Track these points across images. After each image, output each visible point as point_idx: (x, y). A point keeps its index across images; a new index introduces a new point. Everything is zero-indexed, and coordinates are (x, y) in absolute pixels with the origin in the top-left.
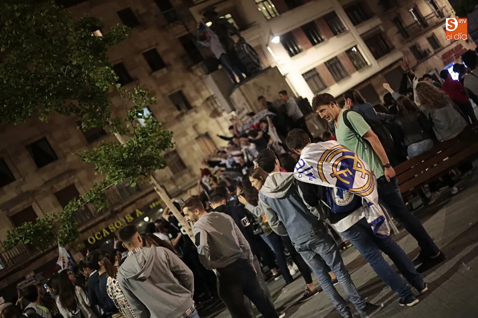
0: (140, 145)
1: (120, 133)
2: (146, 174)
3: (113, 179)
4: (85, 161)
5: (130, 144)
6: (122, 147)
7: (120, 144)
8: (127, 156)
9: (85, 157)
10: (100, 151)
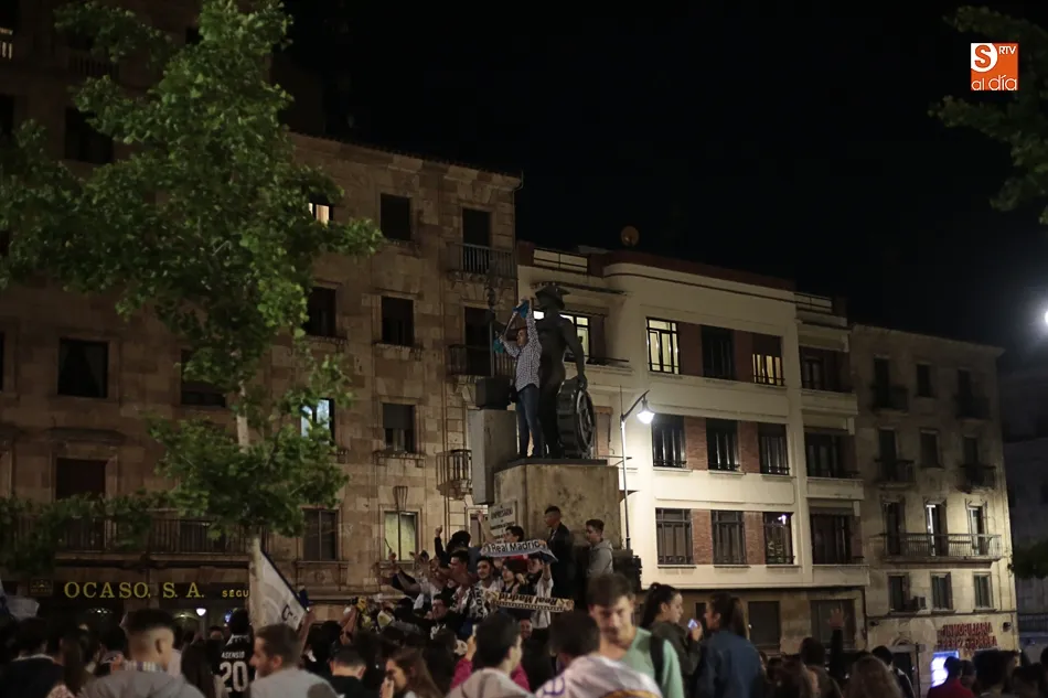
0: (272, 467)
1: (249, 422)
2: (250, 528)
3: (180, 501)
4: (150, 433)
5: (254, 453)
6: (237, 450)
7: (236, 440)
8: (234, 473)
9: (155, 428)
10: (191, 433)
